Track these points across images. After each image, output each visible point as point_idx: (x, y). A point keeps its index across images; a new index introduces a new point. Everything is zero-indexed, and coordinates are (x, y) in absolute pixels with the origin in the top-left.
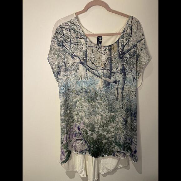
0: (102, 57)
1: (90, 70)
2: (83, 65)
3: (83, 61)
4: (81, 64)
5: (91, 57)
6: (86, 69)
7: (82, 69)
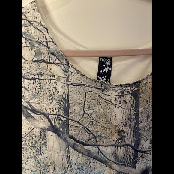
0: (114, 114)
1: (80, 147)
2: (59, 135)
3: (57, 123)
4: (51, 133)
5: (82, 113)
6: (68, 146)
7: (56, 146)
